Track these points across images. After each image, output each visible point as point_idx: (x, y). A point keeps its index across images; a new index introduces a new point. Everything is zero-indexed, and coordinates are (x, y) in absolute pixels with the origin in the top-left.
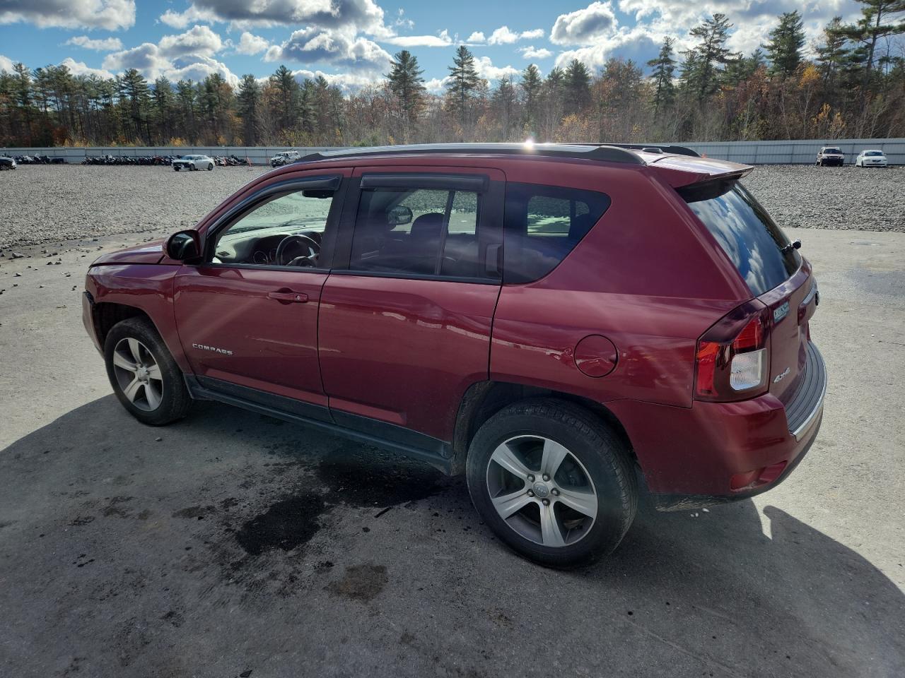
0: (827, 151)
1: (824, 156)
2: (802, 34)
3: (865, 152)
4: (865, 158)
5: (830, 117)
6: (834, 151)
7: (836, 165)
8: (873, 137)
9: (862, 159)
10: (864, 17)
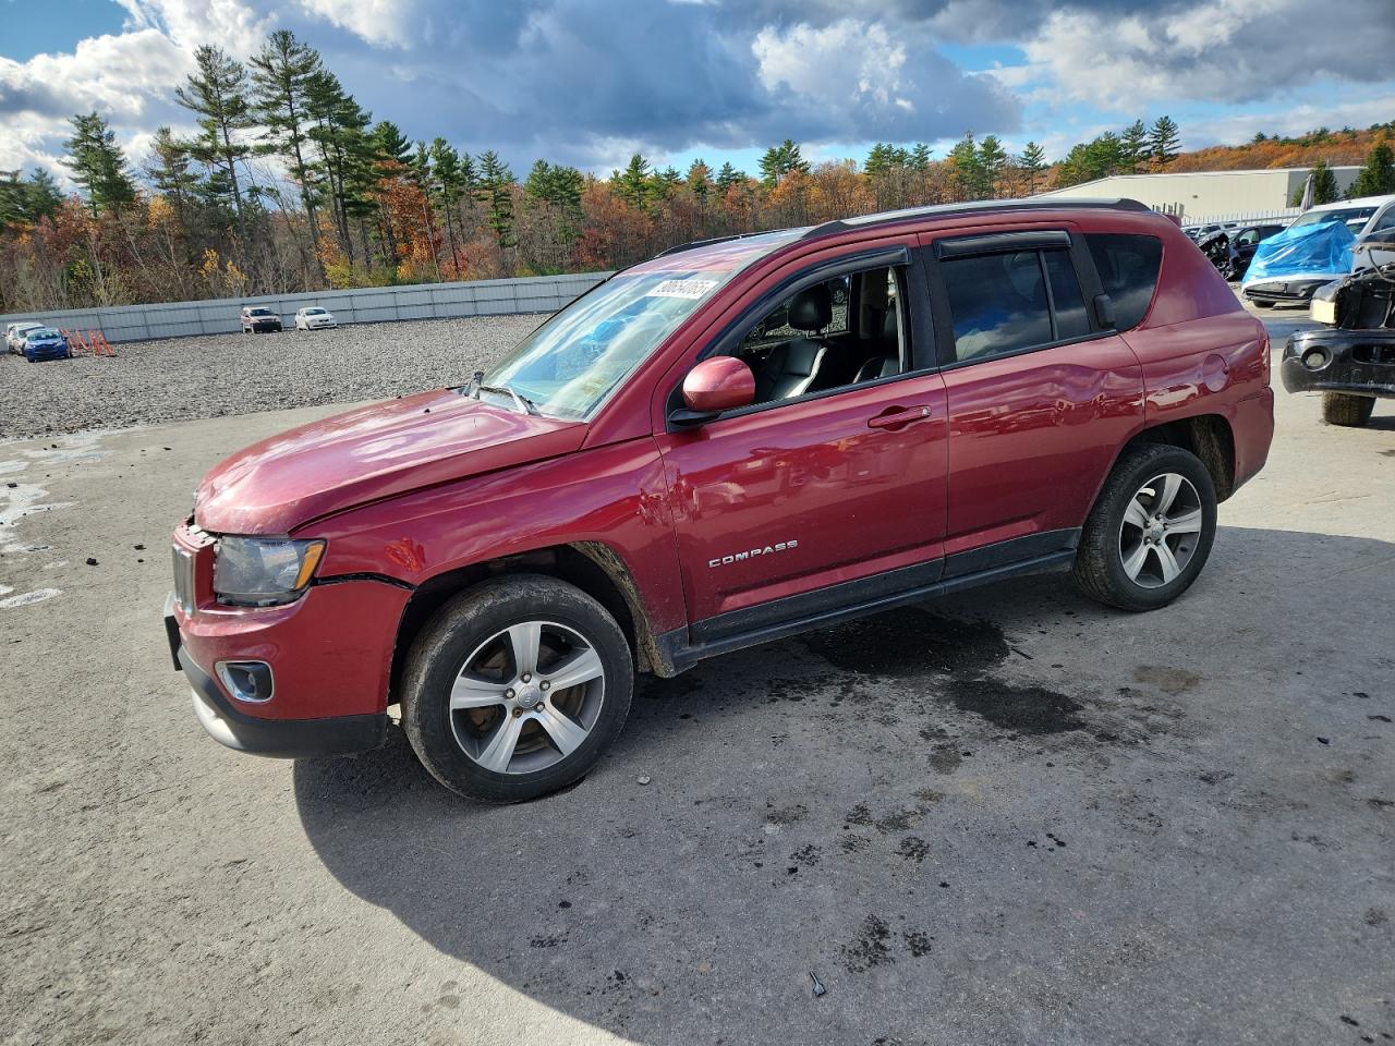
0: (255, 313)
1: (254, 319)
2: (118, 149)
3: (304, 310)
4: (309, 318)
5: (222, 267)
6: (262, 312)
7: (270, 331)
8: (289, 292)
9: (302, 320)
10: (205, 132)
